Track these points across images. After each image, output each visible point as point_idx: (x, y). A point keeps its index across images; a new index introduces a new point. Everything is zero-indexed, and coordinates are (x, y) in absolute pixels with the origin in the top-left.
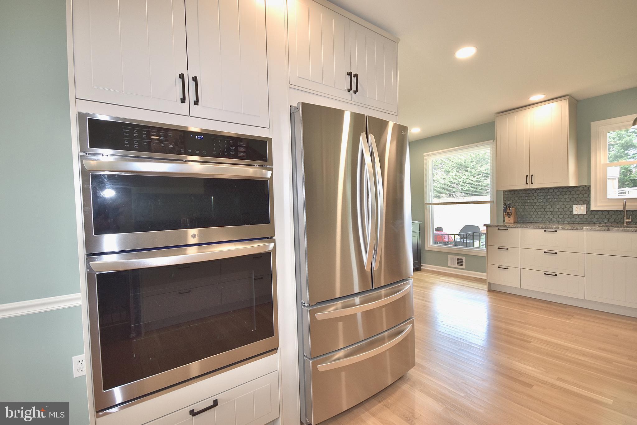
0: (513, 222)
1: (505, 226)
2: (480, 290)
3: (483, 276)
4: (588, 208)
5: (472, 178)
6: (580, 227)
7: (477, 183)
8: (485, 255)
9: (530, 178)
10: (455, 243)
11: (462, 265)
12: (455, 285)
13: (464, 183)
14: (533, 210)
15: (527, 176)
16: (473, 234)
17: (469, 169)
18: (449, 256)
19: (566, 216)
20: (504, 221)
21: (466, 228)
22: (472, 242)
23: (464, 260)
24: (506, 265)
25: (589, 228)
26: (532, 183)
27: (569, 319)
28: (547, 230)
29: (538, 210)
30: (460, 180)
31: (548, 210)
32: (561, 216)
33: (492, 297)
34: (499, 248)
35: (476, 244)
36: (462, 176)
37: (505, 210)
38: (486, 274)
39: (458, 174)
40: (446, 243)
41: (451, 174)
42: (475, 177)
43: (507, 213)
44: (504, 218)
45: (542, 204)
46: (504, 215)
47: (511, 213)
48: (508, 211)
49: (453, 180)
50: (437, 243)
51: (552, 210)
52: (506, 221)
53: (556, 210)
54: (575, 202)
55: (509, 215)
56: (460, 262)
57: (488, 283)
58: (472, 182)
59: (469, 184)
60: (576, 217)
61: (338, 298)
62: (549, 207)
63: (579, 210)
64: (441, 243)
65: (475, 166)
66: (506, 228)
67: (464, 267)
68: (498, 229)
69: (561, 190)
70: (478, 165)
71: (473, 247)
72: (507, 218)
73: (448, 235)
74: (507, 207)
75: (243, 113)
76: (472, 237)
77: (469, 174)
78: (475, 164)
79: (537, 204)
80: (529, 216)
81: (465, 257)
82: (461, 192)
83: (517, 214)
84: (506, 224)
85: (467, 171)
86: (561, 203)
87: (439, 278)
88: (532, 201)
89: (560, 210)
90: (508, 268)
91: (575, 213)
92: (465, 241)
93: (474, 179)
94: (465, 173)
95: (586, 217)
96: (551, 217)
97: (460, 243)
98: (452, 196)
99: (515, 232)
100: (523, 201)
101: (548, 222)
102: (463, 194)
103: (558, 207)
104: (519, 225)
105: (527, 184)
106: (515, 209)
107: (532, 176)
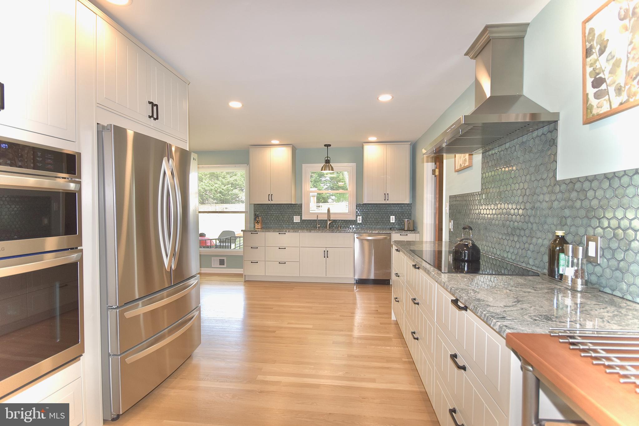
0: (260, 228)
1: (256, 231)
2: (239, 282)
3: (239, 271)
4: (301, 218)
5: (223, 187)
6: (297, 231)
7: (227, 192)
8: (242, 254)
9: (270, 196)
10: (216, 246)
11: (224, 264)
12: (219, 282)
13: (216, 191)
14: (272, 219)
15: (269, 195)
16: (230, 238)
17: (220, 178)
18: (213, 258)
19: (290, 223)
20: (254, 227)
21: (224, 233)
22: (229, 245)
23: (225, 260)
24: (255, 260)
25: (302, 231)
26: (272, 200)
27: (292, 290)
28: (280, 233)
29: (275, 219)
30: (213, 188)
31: (281, 219)
32: (287, 223)
33: (248, 285)
34: (251, 248)
35: (233, 246)
36: (214, 184)
37: (255, 219)
38: (243, 269)
39: (210, 182)
40: (208, 247)
41: (204, 181)
42: (226, 186)
43: (256, 221)
44: (254, 224)
45: (277, 215)
46: (254, 222)
47: (259, 221)
48: (257, 219)
49: (206, 187)
50: (201, 248)
51: (282, 219)
52: (256, 227)
53: (285, 219)
54: (295, 214)
55: (258, 222)
56: (222, 262)
57: (244, 275)
58: (223, 191)
59: (220, 192)
60: (295, 224)
61: (138, 299)
62: (281, 217)
63: (297, 219)
64: (204, 247)
65: (225, 176)
66: (256, 233)
67: (225, 266)
68: (251, 233)
69: (287, 206)
70: (228, 176)
71: (231, 248)
72: (256, 224)
73: (211, 240)
74: (256, 216)
75: (49, 124)
76: (229, 241)
77: (221, 183)
78: (226, 174)
79: (275, 215)
80: (269, 223)
81: (226, 258)
82: (214, 199)
83: (262, 222)
84: (256, 230)
85: (218, 180)
86: (287, 215)
87: (205, 278)
88: (272, 212)
89: (287, 219)
90: (257, 262)
91: (295, 221)
92: (224, 245)
93: (224, 188)
94: (216, 181)
95: (300, 224)
96: (282, 224)
97: (220, 247)
98: (204, 202)
99: (261, 235)
100: (267, 212)
101: (280, 227)
102: (215, 201)
103: (286, 217)
104: (264, 230)
105: (269, 200)
106: (262, 218)
107: (272, 195)
